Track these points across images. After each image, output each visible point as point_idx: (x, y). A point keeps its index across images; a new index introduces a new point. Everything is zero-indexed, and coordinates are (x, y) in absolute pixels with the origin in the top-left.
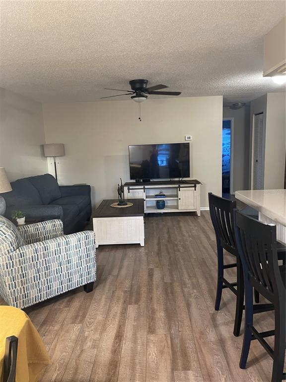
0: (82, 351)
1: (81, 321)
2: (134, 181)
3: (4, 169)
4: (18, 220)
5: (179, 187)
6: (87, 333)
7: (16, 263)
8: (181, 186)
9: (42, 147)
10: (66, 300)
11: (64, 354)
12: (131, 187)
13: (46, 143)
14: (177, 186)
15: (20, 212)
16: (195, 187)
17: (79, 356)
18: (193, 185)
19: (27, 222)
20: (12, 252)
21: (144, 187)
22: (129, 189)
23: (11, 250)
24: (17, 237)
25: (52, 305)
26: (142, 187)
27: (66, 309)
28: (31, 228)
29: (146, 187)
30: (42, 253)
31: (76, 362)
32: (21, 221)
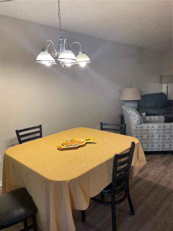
0: (164, 176)
1: (167, 165)
3: (139, 89)
4: (142, 114)
6: (168, 171)
7: (139, 130)
9: (161, 77)
10: (161, 155)
11: (155, 174)
13: (164, 75)
15: (144, 110)
17: (162, 177)
19: (146, 115)
20: (137, 125)
23: (137, 124)
24: (140, 119)
25: (153, 155)
27: (160, 159)
28: (148, 118)
30: (151, 128)
31: (160, 178)
32: (144, 114)
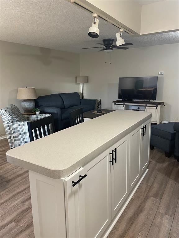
2: (122, 100)
5: (146, 106)
7: (11, 128)
8: (148, 105)
12: (116, 103)
14: (145, 105)
16: (157, 107)
18: (156, 105)
20: (9, 123)
21: (124, 104)
22: (115, 104)
26: (123, 104)
29: (125, 104)
